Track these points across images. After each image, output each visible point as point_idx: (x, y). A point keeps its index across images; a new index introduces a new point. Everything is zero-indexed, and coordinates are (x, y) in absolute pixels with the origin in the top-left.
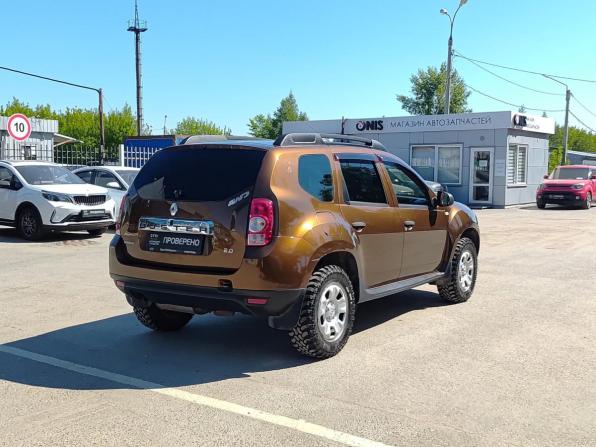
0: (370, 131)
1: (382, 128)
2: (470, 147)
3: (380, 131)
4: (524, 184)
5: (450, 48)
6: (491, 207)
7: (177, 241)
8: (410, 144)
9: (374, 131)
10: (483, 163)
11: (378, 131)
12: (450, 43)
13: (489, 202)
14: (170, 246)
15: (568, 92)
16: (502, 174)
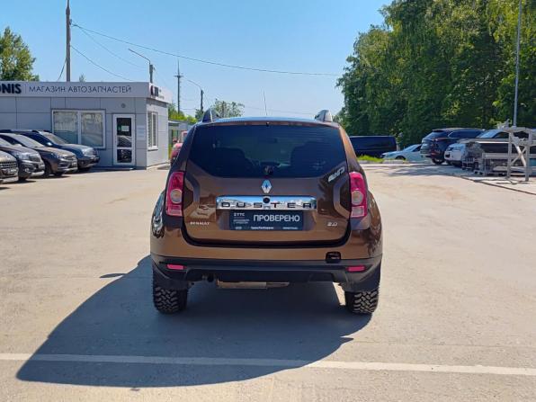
0: (7, 94)
1: (20, 92)
2: (113, 114)
3: (19, 95)
4: (155, 147)
5: (68, 18)
6: (135, 168)
7: (271, 218)
8: (52, 109)
9: (11, 95)
10: (125, 128)
11: (15, 95)
12: (68, 12)
13: (133, 163)
14: (263, 223)
15: (151, 66)
16: (143, 139)
